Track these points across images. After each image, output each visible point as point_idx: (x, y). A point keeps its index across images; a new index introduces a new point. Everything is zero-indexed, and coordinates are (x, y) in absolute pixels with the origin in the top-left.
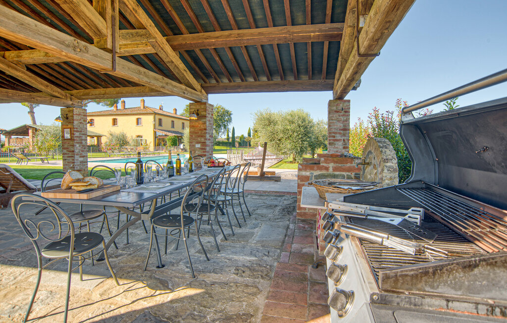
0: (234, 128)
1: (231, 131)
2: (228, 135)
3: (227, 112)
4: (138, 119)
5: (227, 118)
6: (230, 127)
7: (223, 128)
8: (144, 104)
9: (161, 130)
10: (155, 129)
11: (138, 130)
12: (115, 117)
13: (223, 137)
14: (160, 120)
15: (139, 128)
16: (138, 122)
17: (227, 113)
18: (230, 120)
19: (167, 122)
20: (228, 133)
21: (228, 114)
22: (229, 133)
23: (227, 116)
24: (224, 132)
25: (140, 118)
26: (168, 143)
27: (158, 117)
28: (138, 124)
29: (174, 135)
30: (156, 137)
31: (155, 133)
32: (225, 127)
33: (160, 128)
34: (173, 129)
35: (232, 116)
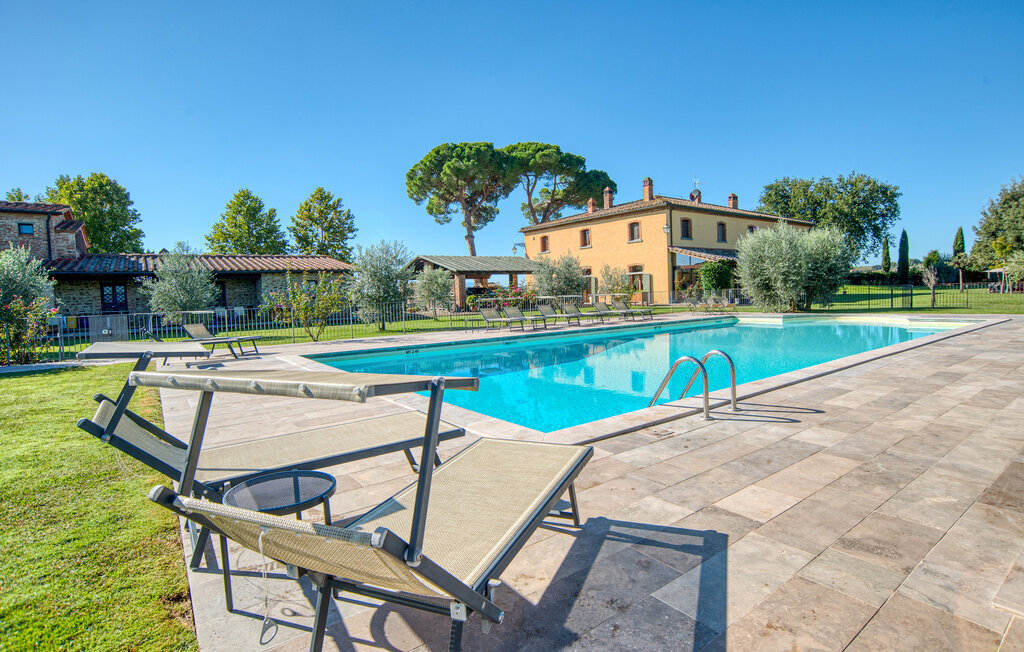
0: (904, 235)
1: (897, 242)
2: (887, 258)
3: (884, 190)
4: (632, 226)
5: (882, 206)
6: (894, 230)
7: (869, 235)
8: (651, 190)
9: (688, 248)
10: (672, 246)
11: (634, 254)
12: (585, 227)
13: (869, 260)
14: (686, 223)
15: (635, 246)
16: (633, 232)
17: (884, 193)
18: (893, 212)
19: (704, 229)
20: (886, 247)
21: (888, 195)
22: (891, 249)
23: (883, 203)
24: (872, 248)
25: (637, 224)
26: (704, 282)
27: (678, 215)
28: (632, 237)
29: (719, 258)
30: (674, 268)
31: (673, 256)
32: (877, 231)
33: (687, 243)
34: (722, 246)
35: (899, 201)
